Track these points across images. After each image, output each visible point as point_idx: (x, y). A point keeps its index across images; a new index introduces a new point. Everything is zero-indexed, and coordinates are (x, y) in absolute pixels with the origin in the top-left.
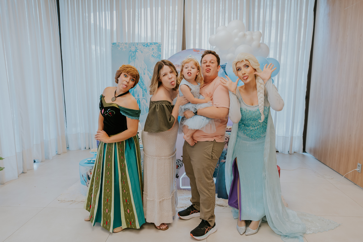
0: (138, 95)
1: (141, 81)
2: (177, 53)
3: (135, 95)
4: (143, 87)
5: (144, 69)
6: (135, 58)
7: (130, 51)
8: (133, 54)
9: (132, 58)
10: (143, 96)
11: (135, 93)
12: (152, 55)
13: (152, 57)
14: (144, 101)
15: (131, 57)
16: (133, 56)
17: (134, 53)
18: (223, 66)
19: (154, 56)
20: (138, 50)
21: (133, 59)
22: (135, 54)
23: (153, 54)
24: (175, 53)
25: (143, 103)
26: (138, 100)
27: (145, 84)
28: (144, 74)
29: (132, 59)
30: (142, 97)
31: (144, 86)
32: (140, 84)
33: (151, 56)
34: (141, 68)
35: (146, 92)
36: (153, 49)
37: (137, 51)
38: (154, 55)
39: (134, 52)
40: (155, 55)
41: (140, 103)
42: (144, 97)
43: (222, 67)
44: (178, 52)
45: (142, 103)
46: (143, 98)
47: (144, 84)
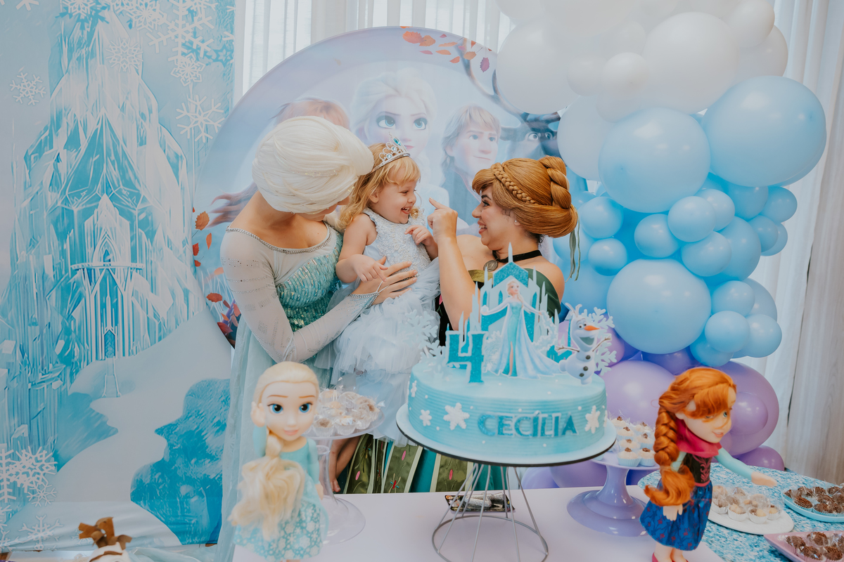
0: (107, 253)
1: (123, 177)
2: (314, 47)
3: (89, 250)
4: (136, 213)
5: (143, 116)
6: (92, 55)
7: (63, 15)
8: (77, 33)
9: (71, 51)
10: (134, 259)
11: (88, 240)
12: (188, 46)
13: (183, 54)
14: (140, 283)
15: (65, 49)
16: (79, 43)
17: (82, 28)
18: (536, 120)
19: (199, 49)
20: (105, 14)
21: (79, 59)
22: (91, 35)
23: (189, 37)
24: (304, 42)
25: (135, 294)
26: (104, 278)
27: (143, 194)
28: (142, 142)
29: (75, 55)
30: (130, 264)
31: (140, 206)
32: (120, 192)
33: (181, 49)
34: (123, 109)
35: (151, 235)
36: (192, 13)
37: (103, 19)
38: (196, 42)
39: (86, 20)
40: (204, 47)
41: (114, 294)
42: (139, 265)
43: (535, 125)
44: (320, 38)
45: (126, 293)
46: (134, 265)
47: (138, 195)
